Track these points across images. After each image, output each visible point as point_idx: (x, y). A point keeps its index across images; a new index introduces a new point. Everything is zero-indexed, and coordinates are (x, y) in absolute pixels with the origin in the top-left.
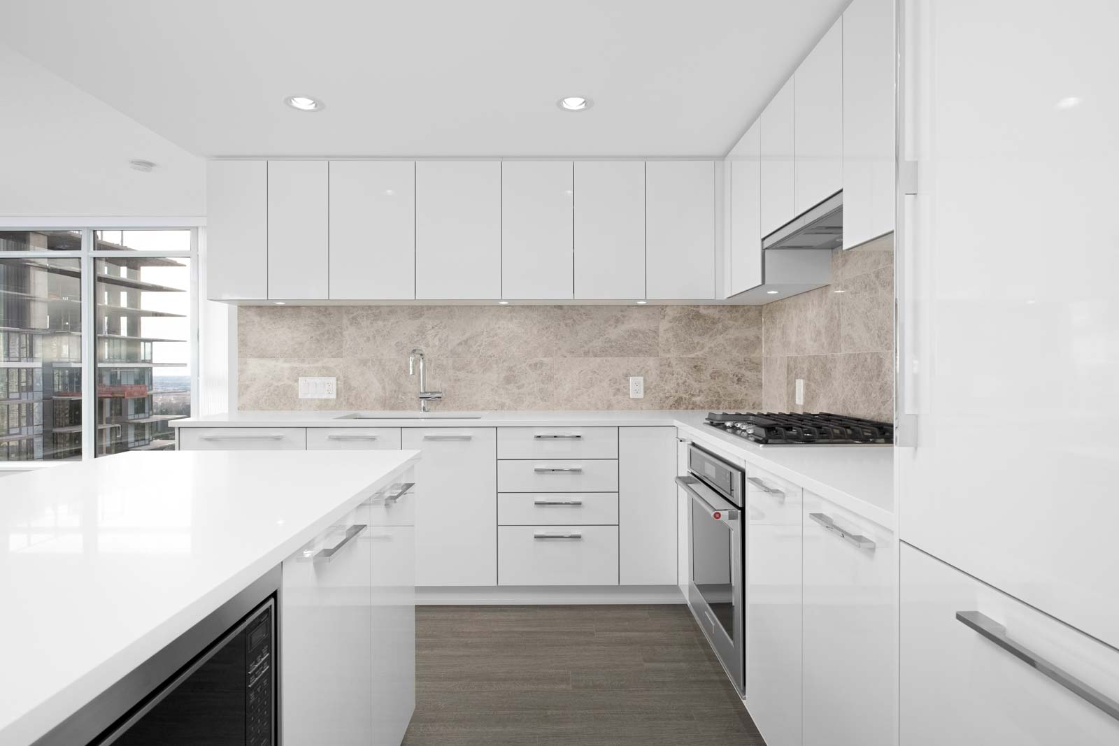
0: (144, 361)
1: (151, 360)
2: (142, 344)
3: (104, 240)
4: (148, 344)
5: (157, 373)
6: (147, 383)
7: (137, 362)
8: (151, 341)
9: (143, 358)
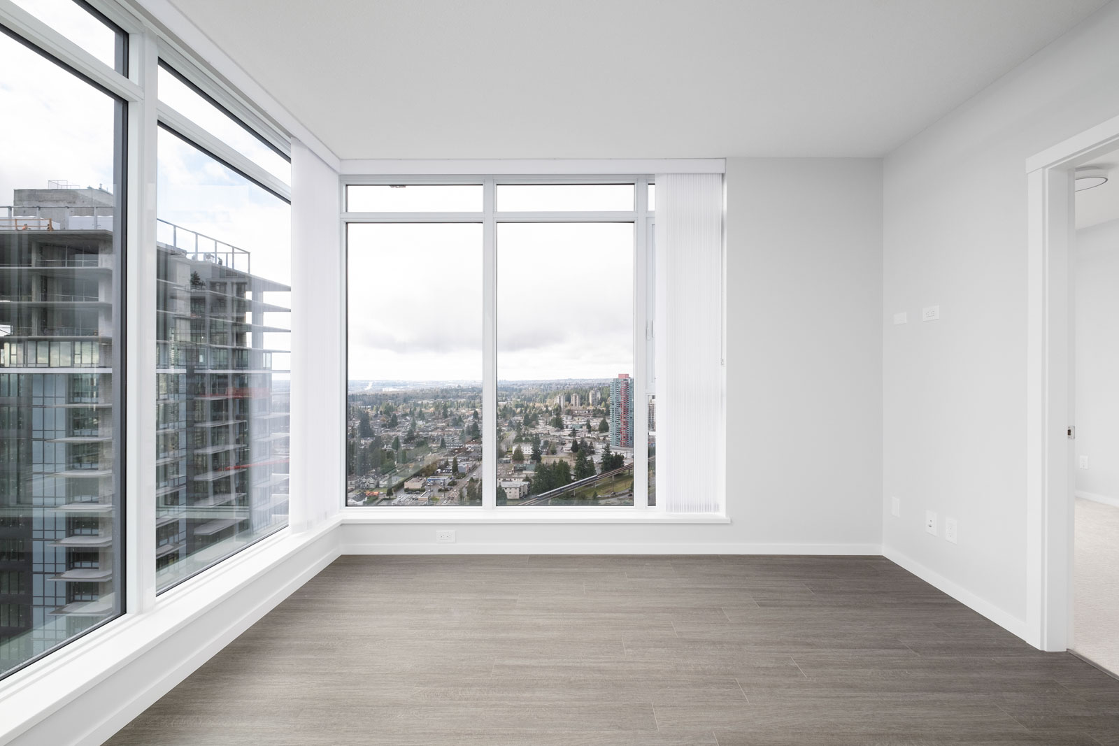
0: (265, 369)
1: (271, 367)
2: (264, 354)
3: (235, 268)
4: (268, 355)
5: (275, 377)
6: (268, 387)
7: (260, 369)
8: (270, 352)
9: (264, 366)
